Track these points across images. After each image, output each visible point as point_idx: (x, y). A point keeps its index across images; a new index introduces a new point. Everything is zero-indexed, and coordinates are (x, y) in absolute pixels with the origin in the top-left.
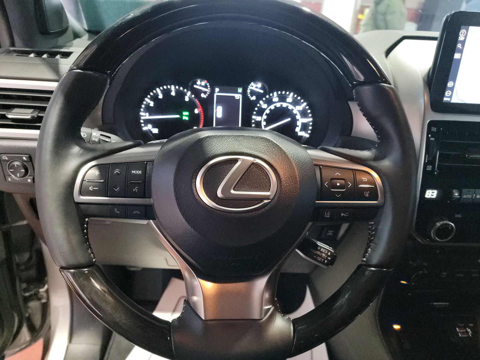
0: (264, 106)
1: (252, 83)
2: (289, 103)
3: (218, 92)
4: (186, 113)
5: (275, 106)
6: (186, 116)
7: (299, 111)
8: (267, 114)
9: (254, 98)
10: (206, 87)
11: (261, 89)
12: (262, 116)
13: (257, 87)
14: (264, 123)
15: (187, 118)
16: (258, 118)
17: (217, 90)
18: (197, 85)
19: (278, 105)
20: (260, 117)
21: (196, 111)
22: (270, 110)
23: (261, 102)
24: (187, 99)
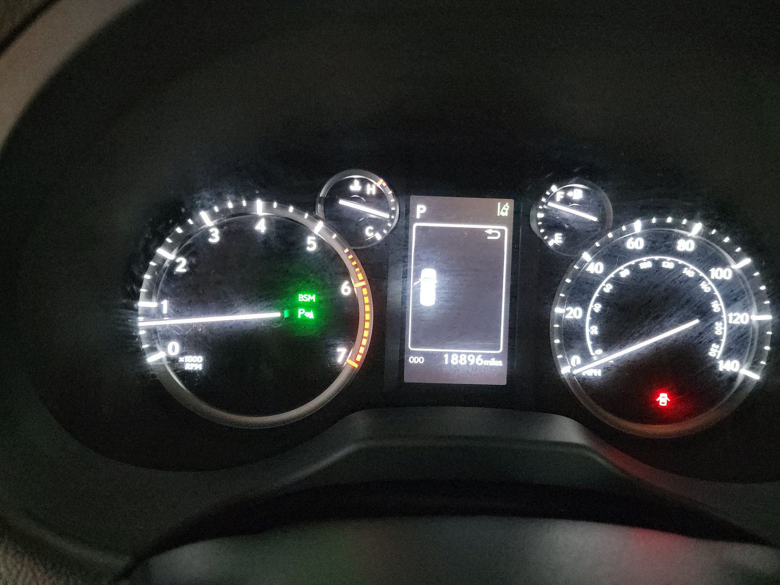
0: (595, 268)
1: (554, 188)
2: (684, 255)
3: (424, 218)
4: (306, 297)
5: (635, 269)
6: (308, 306)
7: (719, 284)
8: (602, 298)
9: (557, 240)
10: (379, 200)
11: (582, 205)
12: (584, 305)
13: (567, 201)
14: (591, 330)
15: (310, 315)
16: (573, 313)
17: (421, 209)
18: (348, 196)
19: (646, 264)
20: (579, 309)
21: (345, 289)
22: (616, 281)
23: (586, 256)
24: (311, 244)
